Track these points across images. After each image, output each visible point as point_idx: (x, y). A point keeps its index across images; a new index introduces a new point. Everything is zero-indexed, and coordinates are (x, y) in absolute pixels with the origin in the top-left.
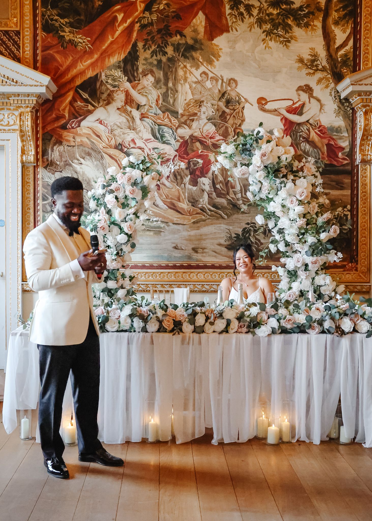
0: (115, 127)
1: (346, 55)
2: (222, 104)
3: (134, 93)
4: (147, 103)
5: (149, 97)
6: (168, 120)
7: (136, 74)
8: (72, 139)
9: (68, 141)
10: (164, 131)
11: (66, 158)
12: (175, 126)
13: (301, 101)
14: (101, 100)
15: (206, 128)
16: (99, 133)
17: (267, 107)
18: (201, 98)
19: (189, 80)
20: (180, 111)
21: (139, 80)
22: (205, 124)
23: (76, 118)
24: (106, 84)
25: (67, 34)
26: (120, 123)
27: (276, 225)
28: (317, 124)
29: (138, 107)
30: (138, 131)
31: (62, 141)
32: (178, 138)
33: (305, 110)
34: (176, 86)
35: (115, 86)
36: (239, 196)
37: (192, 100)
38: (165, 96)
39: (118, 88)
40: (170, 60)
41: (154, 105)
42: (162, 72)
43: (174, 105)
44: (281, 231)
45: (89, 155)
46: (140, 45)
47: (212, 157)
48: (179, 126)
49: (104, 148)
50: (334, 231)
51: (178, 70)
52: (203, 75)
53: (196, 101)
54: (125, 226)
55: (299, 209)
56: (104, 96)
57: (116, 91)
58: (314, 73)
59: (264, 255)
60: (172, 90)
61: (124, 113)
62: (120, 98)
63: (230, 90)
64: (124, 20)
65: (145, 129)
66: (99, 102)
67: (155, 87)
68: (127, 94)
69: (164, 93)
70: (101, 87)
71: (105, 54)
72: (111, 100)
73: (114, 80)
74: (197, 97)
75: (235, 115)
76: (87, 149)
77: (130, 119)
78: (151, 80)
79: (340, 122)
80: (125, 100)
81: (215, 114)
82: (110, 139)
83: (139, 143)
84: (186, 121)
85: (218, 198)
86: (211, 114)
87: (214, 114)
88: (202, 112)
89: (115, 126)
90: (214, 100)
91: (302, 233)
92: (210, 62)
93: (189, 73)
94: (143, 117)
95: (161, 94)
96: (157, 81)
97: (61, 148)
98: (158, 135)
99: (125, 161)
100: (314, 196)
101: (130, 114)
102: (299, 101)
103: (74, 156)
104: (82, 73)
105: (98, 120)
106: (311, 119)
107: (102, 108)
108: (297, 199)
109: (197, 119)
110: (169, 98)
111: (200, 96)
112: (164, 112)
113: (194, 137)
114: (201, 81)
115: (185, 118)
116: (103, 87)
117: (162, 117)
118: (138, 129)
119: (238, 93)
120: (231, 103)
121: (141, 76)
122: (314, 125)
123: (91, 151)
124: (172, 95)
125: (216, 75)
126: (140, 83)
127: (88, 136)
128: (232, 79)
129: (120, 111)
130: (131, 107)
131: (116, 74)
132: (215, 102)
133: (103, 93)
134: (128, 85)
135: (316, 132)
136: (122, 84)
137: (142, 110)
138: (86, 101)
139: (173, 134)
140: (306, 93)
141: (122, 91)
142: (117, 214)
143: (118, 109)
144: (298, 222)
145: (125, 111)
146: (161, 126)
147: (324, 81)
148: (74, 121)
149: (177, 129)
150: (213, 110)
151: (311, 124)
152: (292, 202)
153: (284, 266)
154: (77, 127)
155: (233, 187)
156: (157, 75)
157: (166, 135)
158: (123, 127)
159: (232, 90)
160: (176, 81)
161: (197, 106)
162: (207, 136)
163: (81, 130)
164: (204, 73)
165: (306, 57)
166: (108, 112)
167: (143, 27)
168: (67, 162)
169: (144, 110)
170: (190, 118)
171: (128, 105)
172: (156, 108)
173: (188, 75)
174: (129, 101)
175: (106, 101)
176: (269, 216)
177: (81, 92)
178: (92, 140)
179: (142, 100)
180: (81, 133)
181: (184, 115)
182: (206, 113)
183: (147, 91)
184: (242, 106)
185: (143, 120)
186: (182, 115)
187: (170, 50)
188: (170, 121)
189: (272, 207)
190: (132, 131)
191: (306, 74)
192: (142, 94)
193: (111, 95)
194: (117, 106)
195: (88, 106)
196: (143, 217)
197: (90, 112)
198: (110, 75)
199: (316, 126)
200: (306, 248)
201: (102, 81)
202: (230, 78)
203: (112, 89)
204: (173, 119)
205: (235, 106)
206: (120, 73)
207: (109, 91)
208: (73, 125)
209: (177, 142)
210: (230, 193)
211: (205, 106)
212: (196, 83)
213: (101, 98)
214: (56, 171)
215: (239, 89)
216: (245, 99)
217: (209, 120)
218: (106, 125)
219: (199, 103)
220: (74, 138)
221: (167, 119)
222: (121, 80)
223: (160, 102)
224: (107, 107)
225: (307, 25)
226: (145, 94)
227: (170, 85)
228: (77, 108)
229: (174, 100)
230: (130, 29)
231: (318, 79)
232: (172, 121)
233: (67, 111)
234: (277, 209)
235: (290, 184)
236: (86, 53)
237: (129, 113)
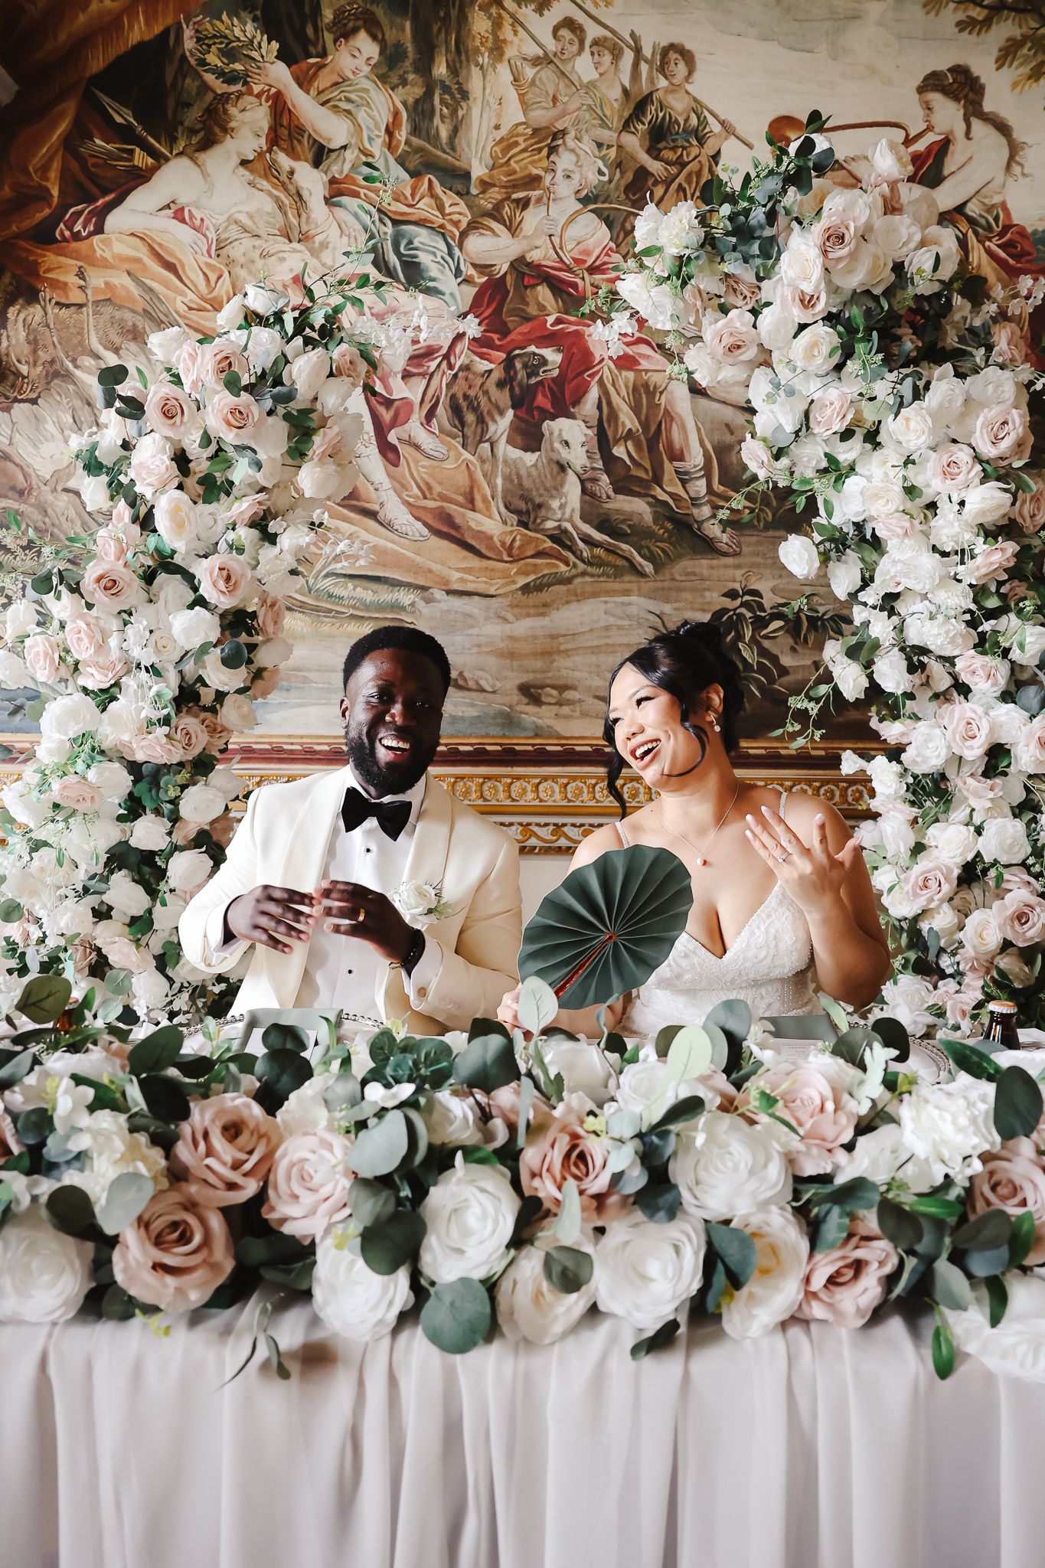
0: (234, 232)
2: (634, 142)
3: (304, 105)
4: (353, 141)
5: (362, 115)
6: (433, 202)
7: (310, 31)
8: (73, 280)
9: (64, 287)
10: (416, 244)
11: (51, 348)
12: (456, 224)
13: (937, 130)
14: (180, 129)
15: (574, 232)
16: (172, 255)
18: (557, 119)
19: (510, 52)
20: (478, 171)
21: (323, 54)
22: (571, 220)
23: (90, 199)
24: (200, 69)
26: (251, 216)
27: (866, 582)
28: (996, 219)
29: (320, 155)
30: (317, 245)
31: (40, 286)
32: (468, 270)
33: (950, 165)
34: (464, 73)
35: (231, 78)
36: (700, 487)
37: (521, 129)
38: (421, 113)
39: (246, 83)
41: (377, 148)
42: (408, 25)
43: (453, 149)
44: (889, 603)
45: (135, 339)
48: (473, 226)
49: (190, 309)
51: (470, 16)
52: (564, 33)
53: (536, 131)
55: (985, 499)
56: (194, 115)
57: (238, 98)
58: (986, 23)
59: (813, 709)
60: (446, 89)
61: (266, 177)
62: (250, 122)
63: (667, 91)
65: (345, 239)
66: (172, 141)
67: (383, 78)
68: (279, 105)
69: (417, 102)
70: (180, 82)
72: (217, 130)
73: (230, 54)
74: (541, 116)
75: (685, 185)
76: (128, 316)
77: (286, 202)
78: (365, 56)
80: (270, 128)
81: (610, 181)
82: (213, 277)
84: (498, 206)
85: (621, 497)
86: (593, 178)
87: (606, 179)
88: (559, 174)
89: (233, 227)
90: (604, 125)
91: (990, 612)
93: (512, 25)
94: (336, 191)
95: (404, 103)
97: (35, 312)
98: (393, 260)
101: (287, 181)
102: (929, 128)
103: (81, 343)
104: (109, 26)
105: (168, 207)
106: (974, 200)
107: (184, 161)
108: (978, 458)
109: (539, 200)
110: (437, 120)
111: (553, 113)
112: (414, 174)
113: (529, 265)
114: (555, 54)
115: (495, 194)
116: (188, 81)
117: (408, 192)
118: (318, 239)
119: (696, 100)
120: (669, 138)
121: (328, 37)
122: (983, 222)
123: (141, 322)
124: (445, 110)
125: (613, 32)
126: (325, 66)
127: (132, 267)
128: (672, 47)
129: (252, 171)
130: (293, 154)
131: (237, 32)
132: (608, 136)
133: (189, 105)
134: (280, 74)
135: (989, 252)
136: (259, 68)
137: (335, 170)
138: (125, 134)
139: (451, 254)
140: (957, 99)
141: (259, 96)
143: (244, 163)
144: (979, 560)
145: (270, 171)
146: (404, 227)
147: (1025, 51)
148: (80, 213)
149: (464, 235)
150: (600, 164)
151: (972, 221)
152: (949, 470)
153: (895, 753)
154: (91, 234)
155: (677, 456)
156: (391, 35)
157: (424, 258)
158: (263, 233)
159: (674, 88)
160: (463, 58)
161: (540, 150)
162: (576, 260)
163: (108, 243)
164: (569, 23)
166: (205, 175)
168: (57, 366)
169: (340, 168)
170: (514, 196)
171: (282, 149)
172: (386, 161)
173: (507, 32)
174: (284, 132)
175: (202, 134)
176: (836, 543)
177: (106, 100)
178: (148, 282)
179: (332, 128)
180: (107, 255)
181: (494, 185)
182: (576, 177)
183: (353, 96)
184: (710, 148)
185: (339, 205)
186: (485, 185)
188: (440, 207)
189: (853, 500)
190: (295, 245)
191: (958, 24)
192: (335, 106)
193: (216, 110)
194: (238, 153)
195: (131, 152)
197: (141, 177)
198: (214, 36)
199: (989, 228)
201: (184, 58)
202: (664, 43)
203: (220, 87)
204: (450, 197)
205: (684, 148)
206: (250, 27)
207: (210, 97)
208: (78, 227)
209: (464, 287)
210: (666, 478)
211: (573, 151)
212: (536, 61)
213: (181, 123)
214: (16, 400)
215: (702, 87)
216: (722, 123)
217: (585, 201)
218: (197, 223)
219: (550, 140)
220: (81, 275)
221: (427, 200)
222: (254, 54)
223: (402, 135)
224: (203, 157)
226: (344, 105)
227: (441, 70)
228: (91, 161)
229: (455, 131)
231: (1002, 43)
232: (447, 205)
233: (54, 174)
234: (882, 502)
235: (944, 387)
237: (284, 178)
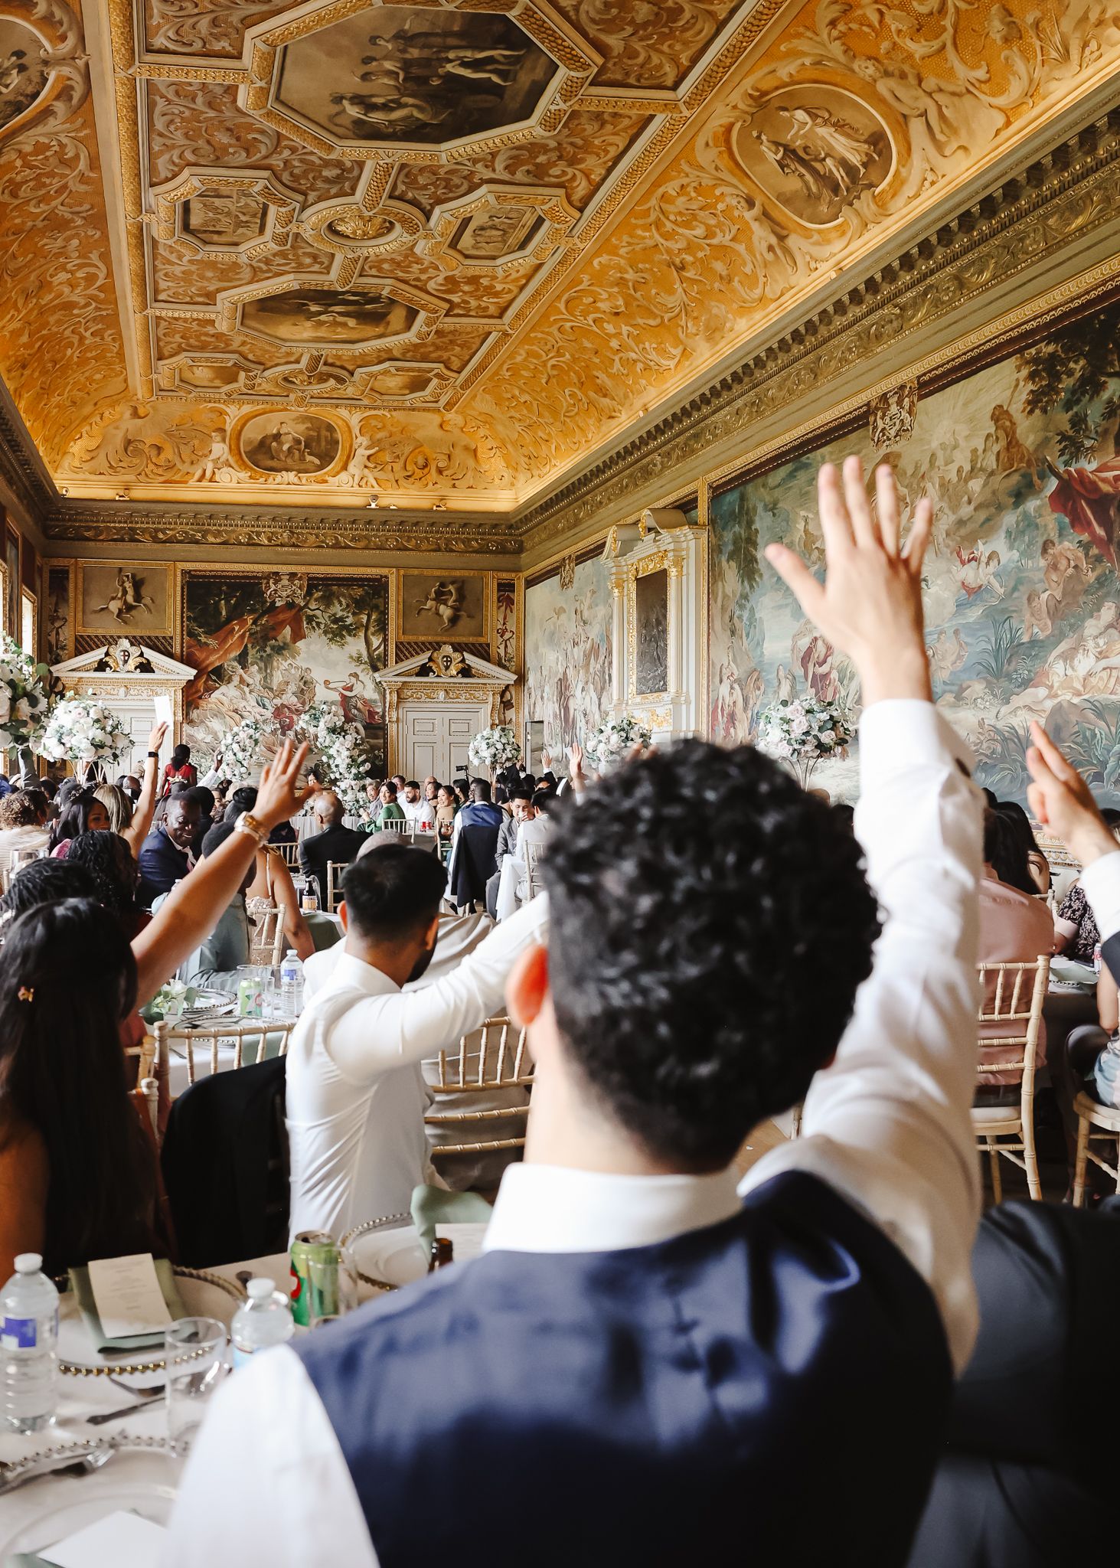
0: (233, 698)
1: (378, 655)
2: (301, 684)
3: (245, 676)
4: (254, 683)
5: (255, 679)
7: (246, 664)
9: (203, 707)
10: (264, 701)
13: (352, 683)
14: (224, 680)
15: (291, 699)
16: (222, 701)
17: (330, 686)
18: (288, 680)
19: (280, 668)
20: (275, 688)
21: (249, 668)
22: (291, 697)
23: (208, 692)
24: (228, 670)
25: (203, 639)
26: (235, 695)
27: (334, 762)
28: (362, 697)
29: (248, 685)
31: (200, 706)
32: (274, 706)
33: (354, 688)
34: (273, 672)
35: (233, 672)
37: (282, 681)
38: (265, 678)
39: (235, 673)
40: (269, 655)
41: (258, 684)
42: (263, 663)
43: (271, 684)
44: (337, 766)
46: (249, 646)
47: (295, 718)
48: (274, 698)
49: (226, 711)
50: (368, 766)
51: (274, 662)
52: (290, 665)
53: (285, 682)
54: (245, 763)
55: (348, 753)
56: (226, 678)
57: (234, 675)
58: (360, 666)
60: (270, 674)
62: (236, 680)
64: (239, 630)
65: (253, 700)
66: (223, 682)
67: (259, 673)
68: (241, 677)
71: (227, 652)
72: (230, 681)
73: (233, 668)
74: (286, 679)
75: (310, 691)
77: (243, 693)
78: (256, 668)
79: (376, 696)
80: (239, 680)
82: (230, 707)
83: (248, 709)
84: (278, 695)
86: (294, 690)
87: (297, 690)
88: (289, 689)
90: (296, 681)
91: (349, 766)
92: (294, 657)
93: (281, 664)
94: (251, 692)
95: (262, 677)
96: (260, 669)
97: (199, 711)
98: (261, 703)
99: (243, 723)
100: (356, 745)
102: (350, 683)
104: (212, 663)
105: (222, 693)
106: (358, 694)
107: (225, 686)
108: (346, 748)
110: (268, 680)
112: (264, 689)
113: (284, 705)
114: (288, 669)
115: (278, 692)
116: (225, 672)
117: (263, 692)
118: (248, 700)
119: (312, 677)
121: (250, 665)
123: (218, 714)
124: (269, 678)
125: (297, 665)
126: (249, 670)
127: (216, 704)
128: (308, 668)
129: (236, 688)
130: (243, 685)
131: (234, 664)
132: (297, 683)
133: (225, 676)
134: (241, 671)
135: (360, 703)
136: (238, 670)
137: (250, 687)
138: (215, 681)
139: (271, 703)
140: (355, 677)
141: (237, 675)
142: (240, 755)
143: (235, 686)
144: (347, 761)
145: (239, 688)
146: (263, 698)
147: (366, 671)
148: (207, 694)
150: (296, 687)
151: (358, 698)
152: (343, 749)
154: (208, 698)
156: (260, 665)
157: (266, 703)
158: (238, 698)
159: (308, 675)
160: (273, 669)
161: (285, 685)
162: (292, 704)
163: (211, 700)
165: (355, 655)
166: (228, 688)
167: (251, 634)
169: (252, 687)
170: (281, 693)
171: (241, 684)
172: (259, 686)
174: (242, 681)
175: (228, 682)
176: (330, 757)
177: (212, 675)
178: (218, 706)
179: (250, 681)
180: (212, 702)
182: (292, 690)
183: (254, 675)
184: (314, 685)
185: (251, 694)
186: (276, 691)
187: (268, 649)
189: (332, 751)
190: (244, 701)
191: (355, 666)
193: (230, 677)
195: (216, 684)
196: (255, 757)
197: (217, 688)
198: (230, 665)
199: (361, 699)
200: (352, 776)
201: (225, 669)
203: (231, 673)
205: (310, 685)
206: (236, 663)
207: (229, 675)
208: (206, 697)
209: (273, 708)
211: (291, 685)
212: (285, 670)
215: (312, 675)
217: (293, 694)
218: (227, 696)
219: (287, 683)
221: (266, 693)
222: (237, 668)
223: (262, 682)
224: (228, 685)
225: (355, 636)
226: (252, 677)
227: (269, 671)
228: (209, 686)
229: (271, 681)
230: (243, 636)
231: (362, 669)
232: (270, 694)
233: (203, 688)
234: (335, 753)
235: (341, 738)
236: (215, 651)
237: (242, 689)
